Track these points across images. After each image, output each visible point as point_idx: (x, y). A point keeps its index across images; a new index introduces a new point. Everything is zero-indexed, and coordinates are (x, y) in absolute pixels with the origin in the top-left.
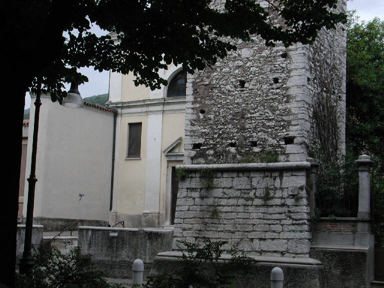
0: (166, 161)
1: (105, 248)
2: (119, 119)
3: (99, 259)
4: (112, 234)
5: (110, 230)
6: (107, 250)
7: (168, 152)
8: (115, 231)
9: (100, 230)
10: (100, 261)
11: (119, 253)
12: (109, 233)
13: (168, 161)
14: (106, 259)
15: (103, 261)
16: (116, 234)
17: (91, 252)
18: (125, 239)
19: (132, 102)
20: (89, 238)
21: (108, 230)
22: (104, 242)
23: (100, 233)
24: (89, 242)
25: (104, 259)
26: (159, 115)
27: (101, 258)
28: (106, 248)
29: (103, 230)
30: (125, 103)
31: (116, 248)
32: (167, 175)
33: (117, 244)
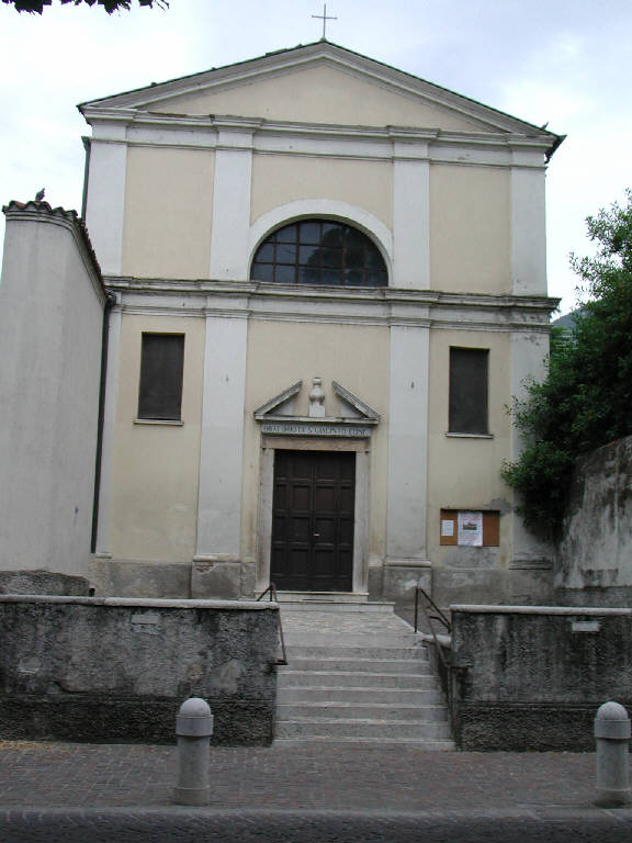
0: (259, 433)
1: (558, 668)
2: (116, 320)
3: (540, 698)
4: (577, 627)
5: (572, 615)
6: (567, 672)
7: (268, 413)
8: (588, 618)
9: (536, 615)
10: (546, 705)
11: (607, 678)
12: (570, 624)
13: (265, 436)
14: (567, 697)
15: (553, 704)
16: (594, 627)
17: (511, 679)
18: (625, 638)
19: (162, 281)
20: (499, 640)
21: (566, 615)
22: (553, 647)
23: (538, 622)
24: (496, 652)
25: (559, 698)
26: (239, 321)
27: (548, 697)
28: (561, 666)
29: (546, 615)
30: (138, 281)
31: (598, 665)
32: (261, 468)
33: (598, 654)
